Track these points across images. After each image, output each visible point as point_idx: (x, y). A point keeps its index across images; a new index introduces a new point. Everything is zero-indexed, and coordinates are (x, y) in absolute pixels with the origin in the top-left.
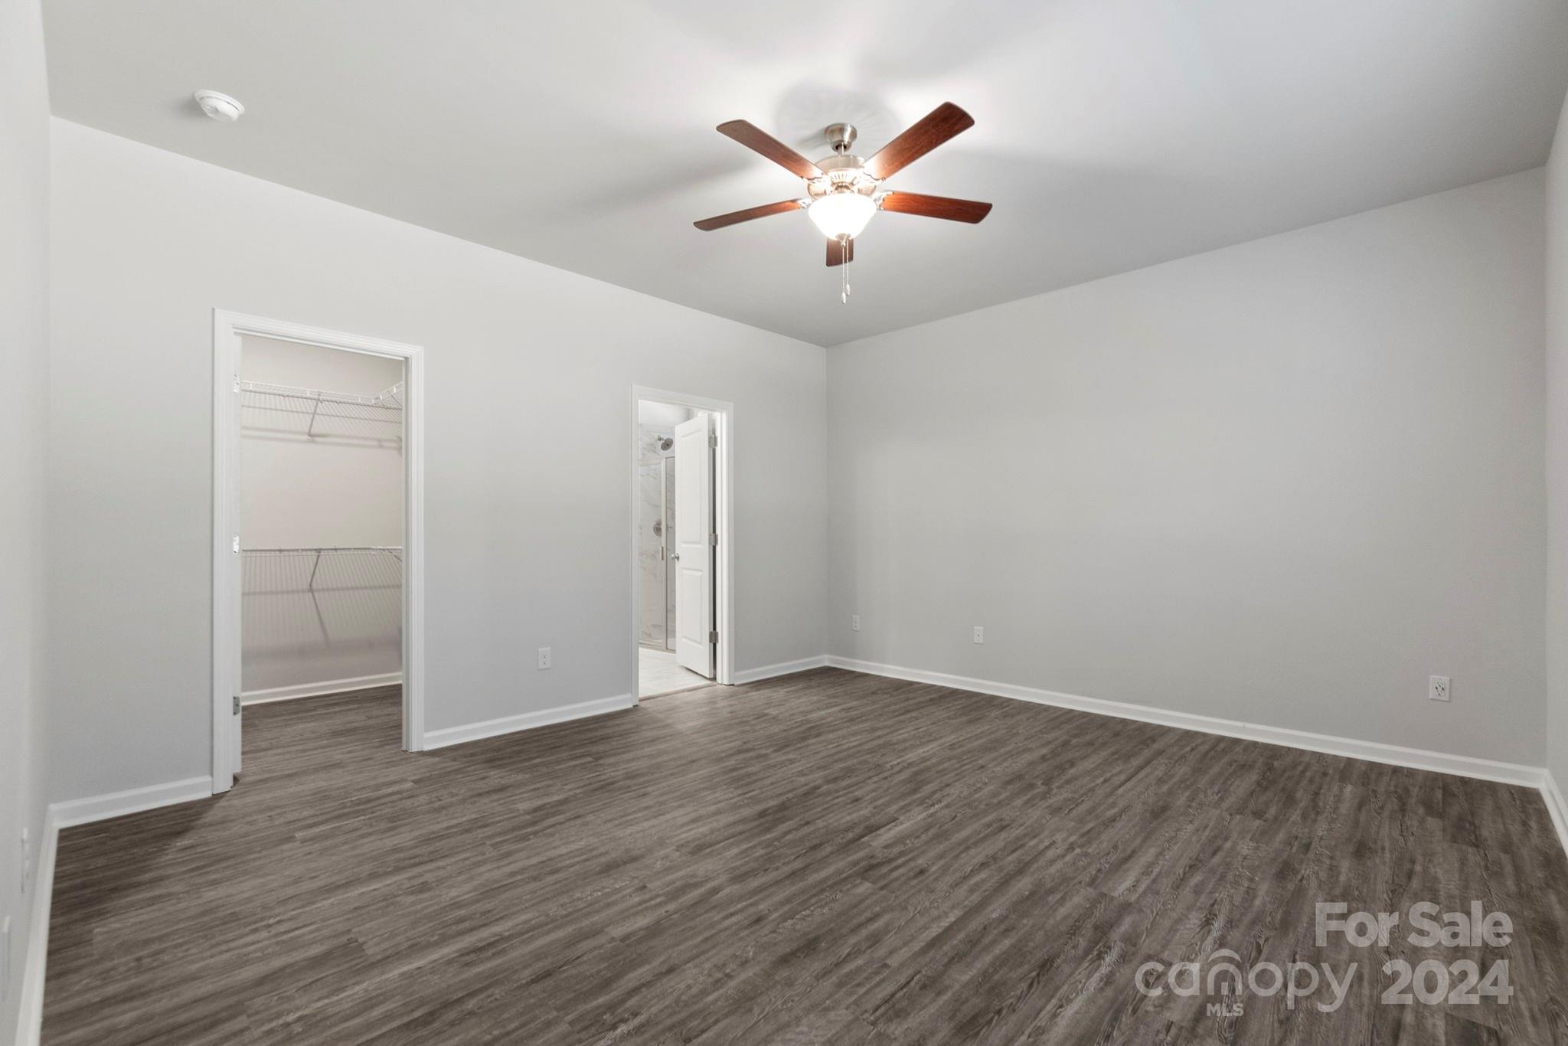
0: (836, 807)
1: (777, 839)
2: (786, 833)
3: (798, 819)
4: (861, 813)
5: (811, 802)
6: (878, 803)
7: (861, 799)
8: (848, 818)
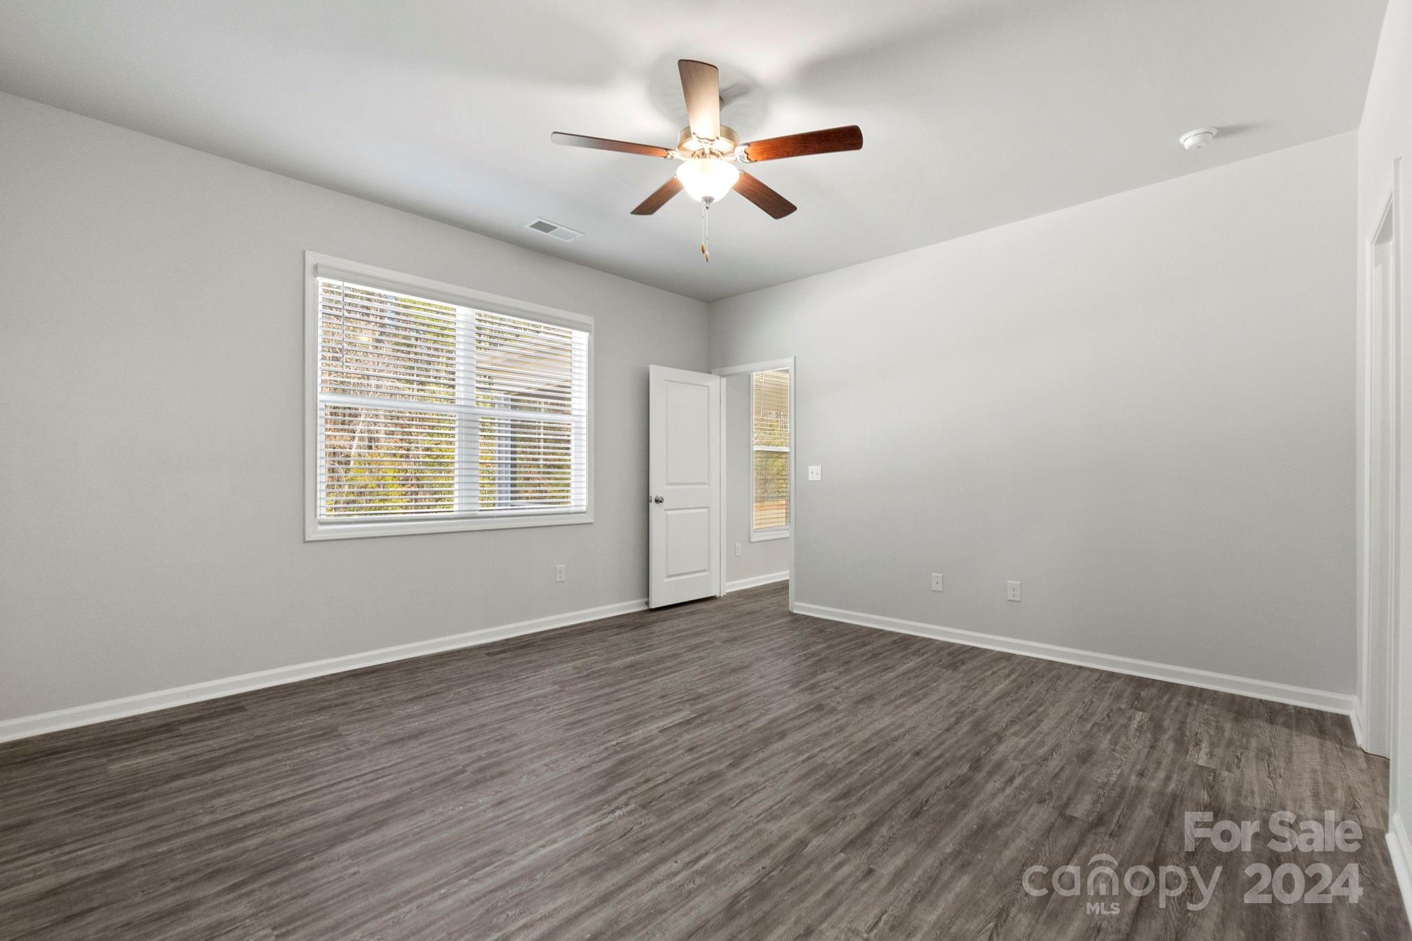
0: (714, 742)
1: (763, 715)
2: (758, 718)
3: (748, 731)
4: (690, 736)
5: (739, 747)
6: (671, 746)
7: (686, 751)
8: (703, 731)
